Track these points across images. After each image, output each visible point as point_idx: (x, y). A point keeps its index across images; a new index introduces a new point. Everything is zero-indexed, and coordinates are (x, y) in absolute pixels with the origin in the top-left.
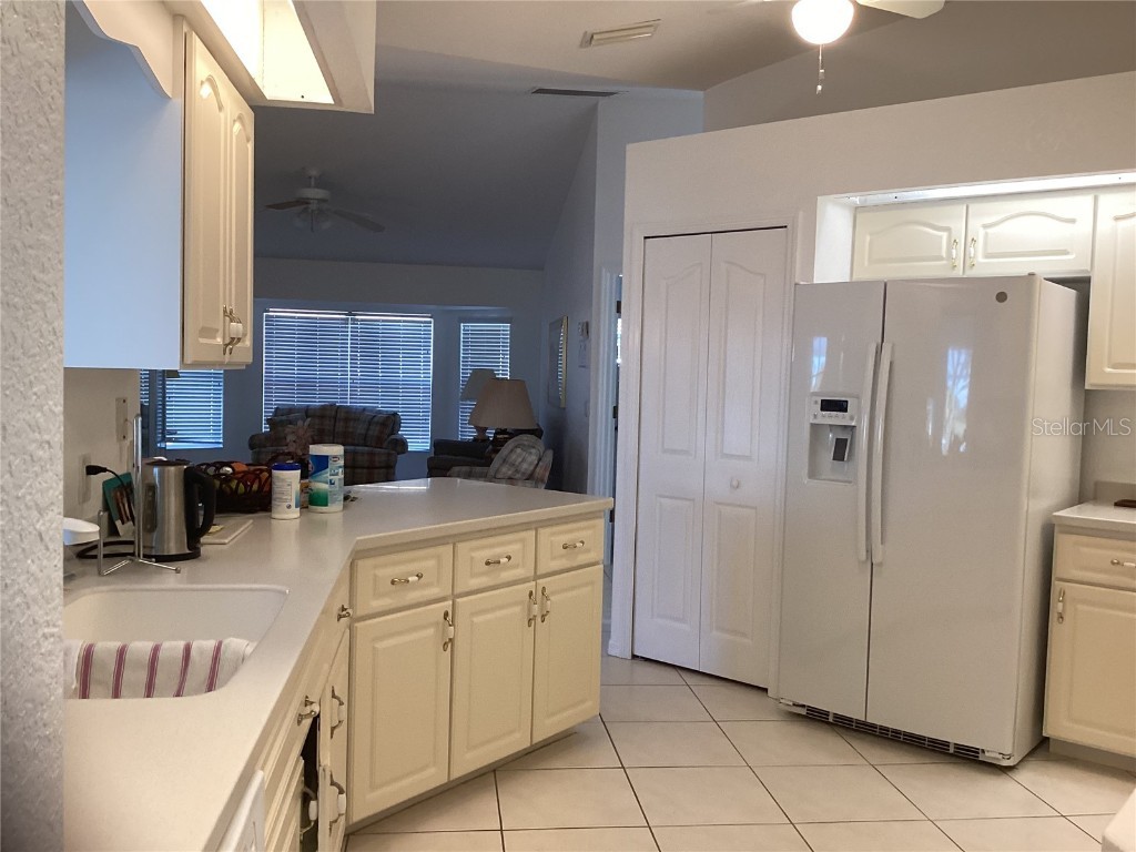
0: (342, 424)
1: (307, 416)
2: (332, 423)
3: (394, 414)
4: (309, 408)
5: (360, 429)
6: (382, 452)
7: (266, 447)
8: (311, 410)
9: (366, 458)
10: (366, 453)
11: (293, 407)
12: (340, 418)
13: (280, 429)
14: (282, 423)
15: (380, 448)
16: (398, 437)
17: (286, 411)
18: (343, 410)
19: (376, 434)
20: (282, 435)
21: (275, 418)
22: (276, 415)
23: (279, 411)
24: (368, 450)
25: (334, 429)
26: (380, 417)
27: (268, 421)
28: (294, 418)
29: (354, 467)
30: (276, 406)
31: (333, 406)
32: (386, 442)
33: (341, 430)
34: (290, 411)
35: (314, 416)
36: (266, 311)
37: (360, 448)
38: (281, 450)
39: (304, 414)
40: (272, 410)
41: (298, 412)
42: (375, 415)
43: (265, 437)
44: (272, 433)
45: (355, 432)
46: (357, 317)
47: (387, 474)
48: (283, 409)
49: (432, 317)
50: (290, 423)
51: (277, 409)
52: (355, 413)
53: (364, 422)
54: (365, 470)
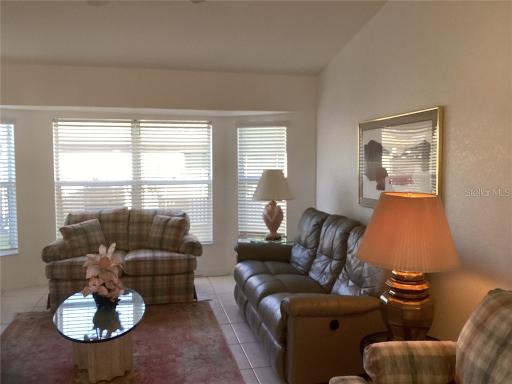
0: (135, 227)
1: (100, 221)
2: (126, 227)
3: (184, 215)
4: (102, 213)
5: (155, 232)
6: (182, 258)
7: (60, 259)
8: (104, 214)
9: (166, 266)
10: (166, 260)
11: (86, 214)
12: (133, 223)
13: (75, 238)
14: (76, 231)
15: (178, 252)
16: (194, 240)
17: (78, 218)
18: (136, 213)
19: (172, 237)
20: (77, 244)
21: (68, 226)
22: (69, 223)
23: (71, 219)
24: (168, 257)
25: (128, 233)
26: (175, 220)
27: (62, 230)
28: (88, 225)
29: (154, 275)
30: (68, 214)
31: (125, 210)
32: (183, 245)
33: (135, 233)
34: (83, 217)
35: (108, 221)
36: (54, 121)
37: (159, 254)
38: (76, 262)
39: (97, 220)
40: (65, 217)
41: (91, 218)
42: (168, 217)
43: (59, 248)
44: (67, 242)
45: (150, 236)
46: (141, 125)
47: (188, 279)
48: (75, 216)
49: (210, 123)
50: (84, 231)
51: (70, 216)
52: (148, 216)
53: (159, 225)
54: (165, 278)
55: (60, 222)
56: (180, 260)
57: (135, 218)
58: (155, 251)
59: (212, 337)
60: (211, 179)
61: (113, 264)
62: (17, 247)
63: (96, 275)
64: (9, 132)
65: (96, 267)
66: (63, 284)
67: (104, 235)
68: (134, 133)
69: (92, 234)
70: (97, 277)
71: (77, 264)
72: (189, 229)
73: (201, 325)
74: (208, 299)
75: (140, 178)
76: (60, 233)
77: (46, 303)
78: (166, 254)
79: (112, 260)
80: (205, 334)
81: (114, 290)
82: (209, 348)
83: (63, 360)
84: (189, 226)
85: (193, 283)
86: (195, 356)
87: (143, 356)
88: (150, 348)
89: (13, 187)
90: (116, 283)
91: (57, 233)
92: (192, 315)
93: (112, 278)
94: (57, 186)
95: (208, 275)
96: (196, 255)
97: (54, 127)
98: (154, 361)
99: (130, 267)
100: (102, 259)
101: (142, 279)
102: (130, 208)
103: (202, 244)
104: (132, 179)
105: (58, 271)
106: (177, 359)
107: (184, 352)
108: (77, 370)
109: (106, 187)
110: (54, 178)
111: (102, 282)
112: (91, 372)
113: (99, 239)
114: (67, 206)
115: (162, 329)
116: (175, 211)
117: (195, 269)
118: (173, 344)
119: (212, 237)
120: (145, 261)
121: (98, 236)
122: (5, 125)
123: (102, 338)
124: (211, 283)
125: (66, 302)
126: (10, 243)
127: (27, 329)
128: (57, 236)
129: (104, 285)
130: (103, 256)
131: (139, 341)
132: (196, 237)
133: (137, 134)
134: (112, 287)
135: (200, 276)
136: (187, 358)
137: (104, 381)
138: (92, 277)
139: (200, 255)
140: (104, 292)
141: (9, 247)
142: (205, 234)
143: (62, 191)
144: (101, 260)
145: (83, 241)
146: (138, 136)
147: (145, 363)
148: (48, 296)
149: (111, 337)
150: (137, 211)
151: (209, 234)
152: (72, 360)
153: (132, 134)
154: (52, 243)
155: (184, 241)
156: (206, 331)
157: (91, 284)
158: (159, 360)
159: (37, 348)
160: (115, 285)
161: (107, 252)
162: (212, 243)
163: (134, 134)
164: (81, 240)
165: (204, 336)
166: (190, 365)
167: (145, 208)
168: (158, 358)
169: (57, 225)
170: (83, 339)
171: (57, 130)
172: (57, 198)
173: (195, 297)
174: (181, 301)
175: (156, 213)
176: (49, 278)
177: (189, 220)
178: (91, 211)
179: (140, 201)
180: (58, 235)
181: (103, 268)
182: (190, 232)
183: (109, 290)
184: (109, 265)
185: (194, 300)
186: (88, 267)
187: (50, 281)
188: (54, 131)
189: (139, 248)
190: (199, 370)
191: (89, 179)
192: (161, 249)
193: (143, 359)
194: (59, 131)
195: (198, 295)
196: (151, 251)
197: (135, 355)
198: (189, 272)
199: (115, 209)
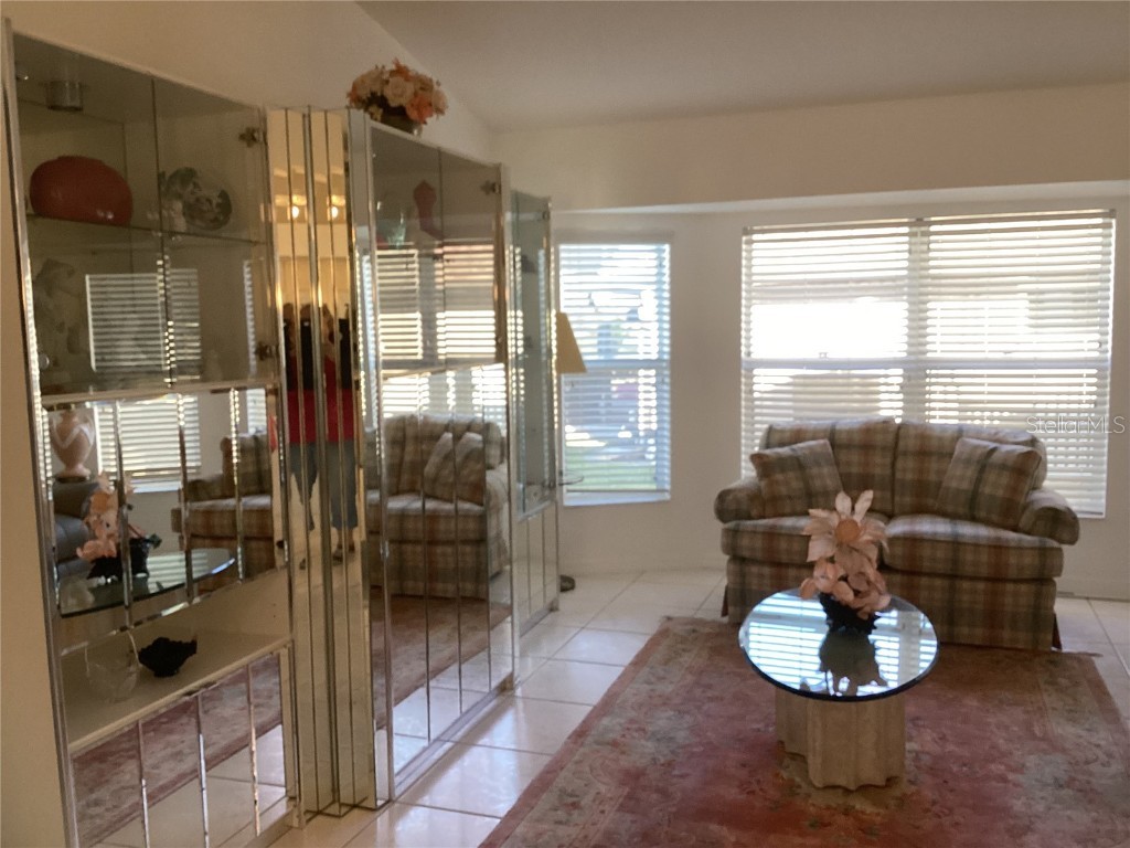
0: (911, 463)
1: (833, 446)
2: (888, 460)
3: (1033, 442)
4: (838, 427)
5: (958, 478)
6: (1026, 545)
7: (750, 518)
8: (841, 431)
9: (984, 557)
10: (984, 546)
11: (804, 427)
12: (905, 453)
13: (779, 477)
14: (782, 464)
15: (1015, 529)
16: (1058, 504)
17: (787, 435)
18: (912, 432)
19: (1000, 493)
20: (783, 490)
21: (768, 452)
22: (768, 445)
23: (773, 437)
24: (988, 538)
25: (893, 474)
26: (1008, 452)
27: (755, 458)
28: (807, 452)
29: (953, 576)
30: (766, 426)
31: (887, 422)
32: (1027, 513)
33: (909, 476)
34: (798, 435)
35: (849, 446)
36: (747, 232)
37: (968, 530)
38: (781, 527)
39: (826, 441)
40: (759, 434)
41: (813, 439)
42: (992, 445)
43: (748, 495)
44: (763, 484)
45: (944, 485)
46: (934, 228)
47: (1038, 595)
48: (782, 431)
49: (1111, 214)
50: (798, 464)
51: (771, 431)
52: (940, 439)
53: (968, 462)
54: (981, 586)
55: (751, 442)
56: (1020, 548)
57: (910, 443)
58: (958, 522)
59: (1103, 743)
60: (1109, 355)
61: (867, 537)
62: (668, 487)
63: (830, 554)
64: (660, 259)
65: (830, 539)
66: (754, 569)
67: (841, 475)
68: (913, 248)
69: (815, 471)
70: (831, 560)
71: (783, 531)
72: (1043, 478)
73: (1071, 711)
74: (1090, 652)
75: (925, 353)
76: (751, 465)
77: (720, 605)
78: (982, 532)
79: (865, 527)
80: (1084, 733)
81: (867, 594)
82: (1095, 768)
83: (756, 726)
84: (1045, 470)
85: (1052, 608)
86: (1056, 779)
87: (928, 753)
88: (943, 738)
89: (665, 368)
90: (872, 578)
91: (743, 464)
92: (1046, 682)
93: (862, 566)
94: (746, 369)
95: (1090, 596)
96: (1062, 542)
97: (744, 247)
98: (955, 769)
99: (899, 550)
100: (841, 523)
101: (924, 581)
102: (898, 421)
103: (1079, 516)
104: (905, 355)
105: (745, 542)
106: (1011, 776)
107: (1028, 764)
108: (781, 752)
109: (846, 372)
110: (740, 351)
111: (842, 573)
112: (814, 763)
113: (830, 483)
114: (765, 411)
115: (971, 702)
116: (1007, 431)
117: (1059, 575)
118: (1001, 741)
119: (1103, 501)
120: (933, 541)
121: (826, 476)
122: (653, 247)
123: (839, 694)
124: (1097, 616)
125: (758, 609)
126: (655, 479)
127: (684, 650)
128: (743, 472)
129: (844, 579)
130: (843, 517)
131: (918, 718)
132: (1063, 498)
133: (923, 252)
134: (863, 587)
135: (1068, 595)
136: (1037, 780)
137: (839, 787)
138: (821, 558)
139: (1072, 541)
140: (846, 595)
141: (654, 487)
142: (1085, 493)
143: (755, 380)
144: (839, 525)
145: (796, 484)
146: (923, 256)
147: (932, 769)
148: (723, 591)
149: (859, 694)
150: (916, 427)
151: (1094, 493)
152: (771, 729)
153: (910, 251)
154: (733, 485)
155: (1032, 502)
156: (1087, 726)
157: (817, 573)
158: (965, 769)
159: (704, 692)
160: (869, 582)
161: (853, 509)
162: (1103, 516)
163: (916, 252)
164: (790, 482)
165: (1081, 737)
166: (1042, 798)
167: (932, 421)
168: (965, 765)
169: (743, 449)
170: (797, 687)
171: (750, 251)
172: (745, 392)
173: (1057, 643)
174: (1020, 646)
175: (960, 433)
176: (728, 554)
177: (1046, 454)
178: (814, 422)
179: (921, 406)
180: (746, 469)
181: (845, 543)
182: (1046, 483)
183: (857, 593)
184: (857, 537)
185: (1054, 649)
186: (813, 537)
187: (730, 561)
188: (744, 254)
189: (918, 510)
190: (1069, 812)
191: (812, 354)
192: (973, 519)
193: (926, 760)
194: (754, 254)
195: (1063, 639)
196: (948, 520)
197: (909, 746)
198: (1043, 580)
199: (865, 420)
